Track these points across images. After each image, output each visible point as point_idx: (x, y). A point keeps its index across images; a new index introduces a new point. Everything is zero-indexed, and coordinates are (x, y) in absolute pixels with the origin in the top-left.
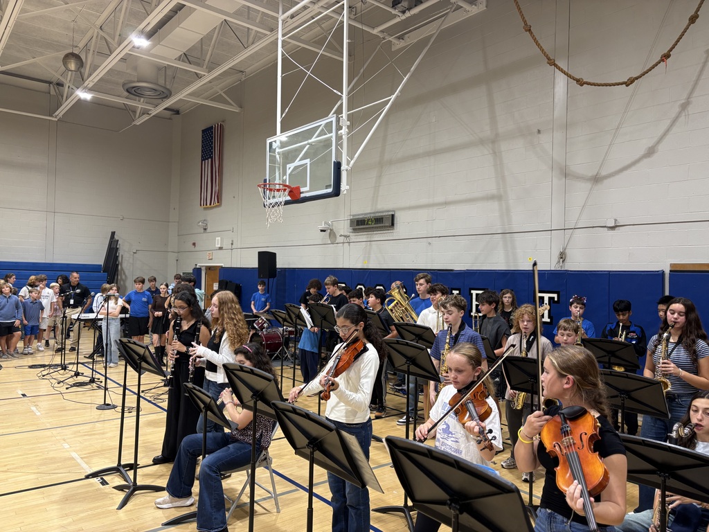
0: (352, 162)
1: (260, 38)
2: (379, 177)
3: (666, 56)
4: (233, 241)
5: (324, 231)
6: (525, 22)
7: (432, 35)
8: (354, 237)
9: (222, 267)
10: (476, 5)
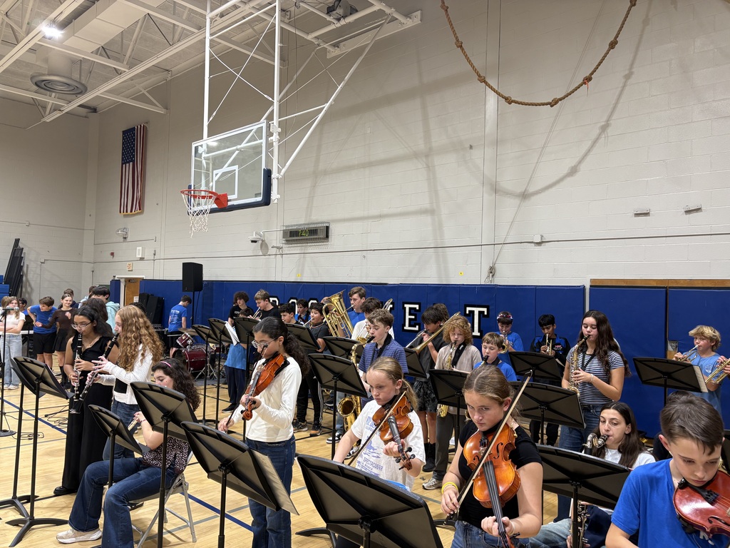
0: (283, 171)
1: (187, 36)
2: (314, 187)
3: (588, 79)
4: (155, 251)
5: (255, 242)
6: (457, 38)
7: (367, 45)
8: (287, 249)
9: (143, 279)
10: (411, 18)
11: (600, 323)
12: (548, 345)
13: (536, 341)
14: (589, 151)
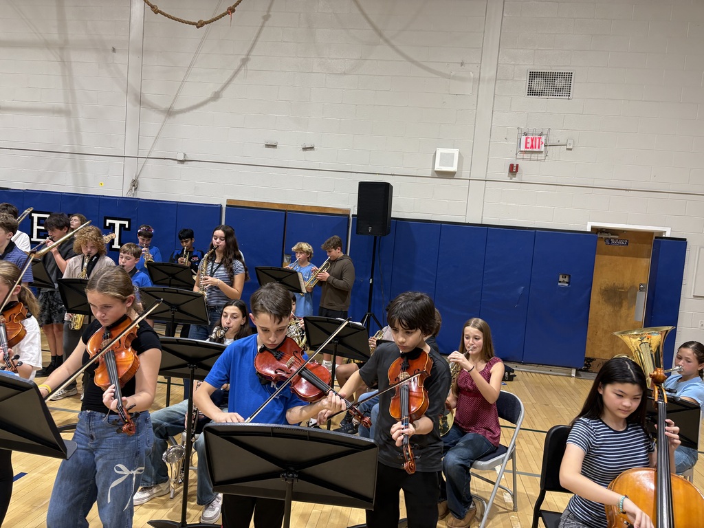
3: (232, 10)
11: (228, 235)
12: (185, 257)
13: (175, 254)
14: (230, 80)
